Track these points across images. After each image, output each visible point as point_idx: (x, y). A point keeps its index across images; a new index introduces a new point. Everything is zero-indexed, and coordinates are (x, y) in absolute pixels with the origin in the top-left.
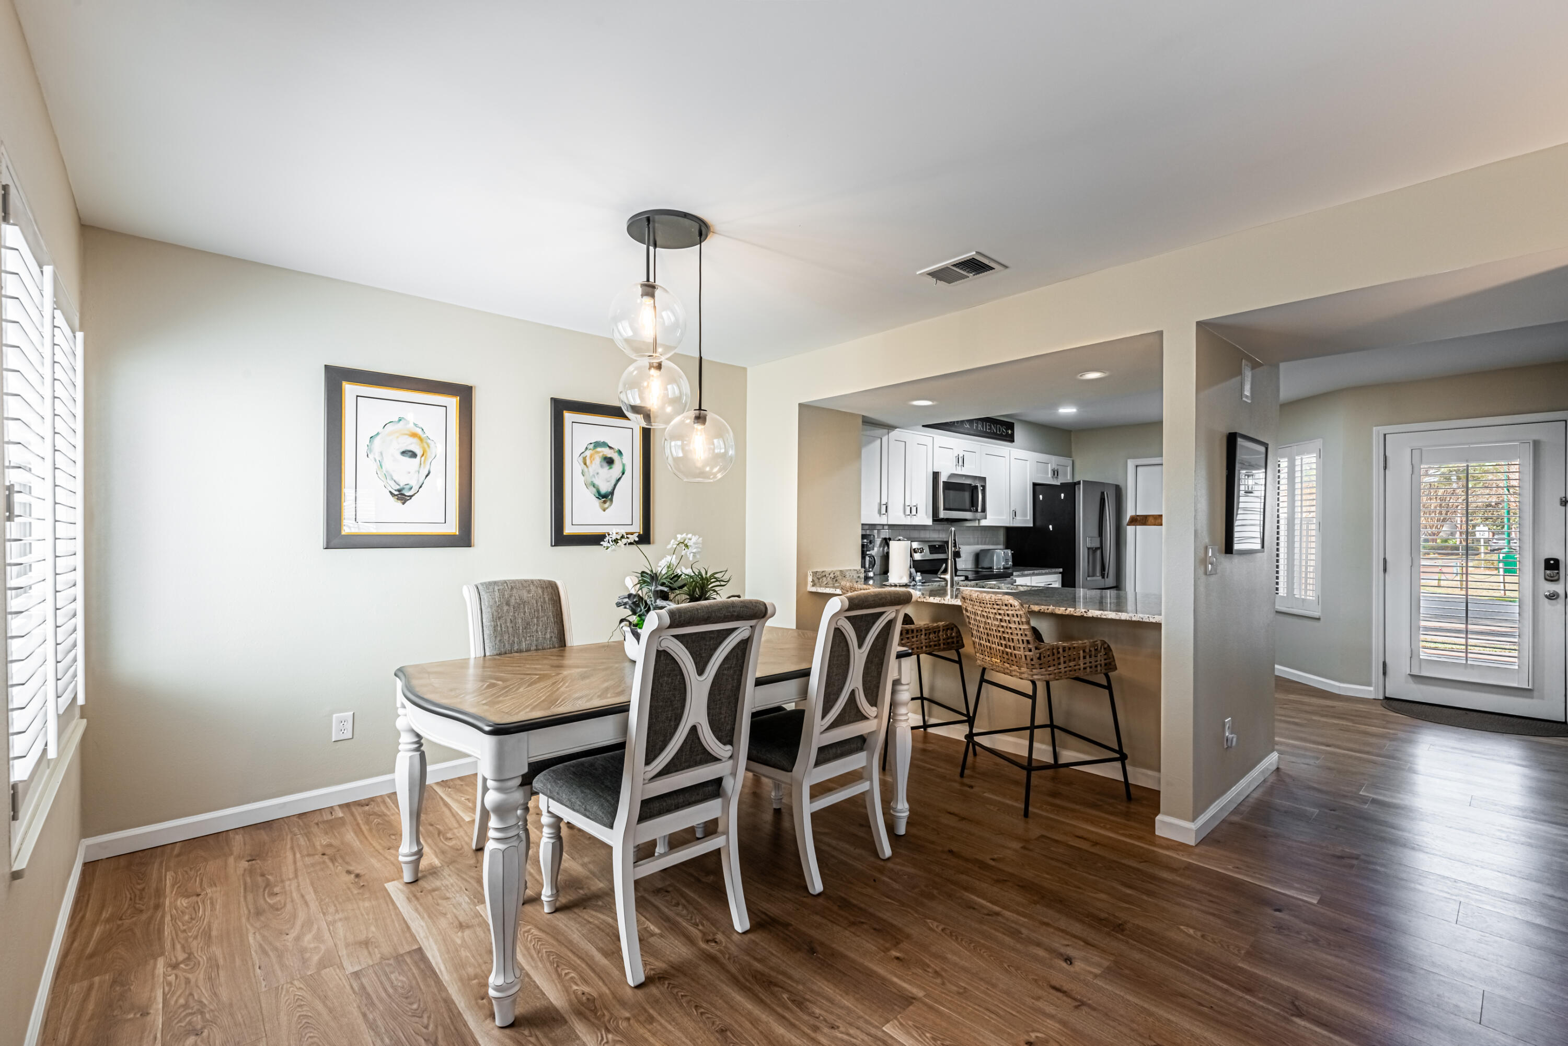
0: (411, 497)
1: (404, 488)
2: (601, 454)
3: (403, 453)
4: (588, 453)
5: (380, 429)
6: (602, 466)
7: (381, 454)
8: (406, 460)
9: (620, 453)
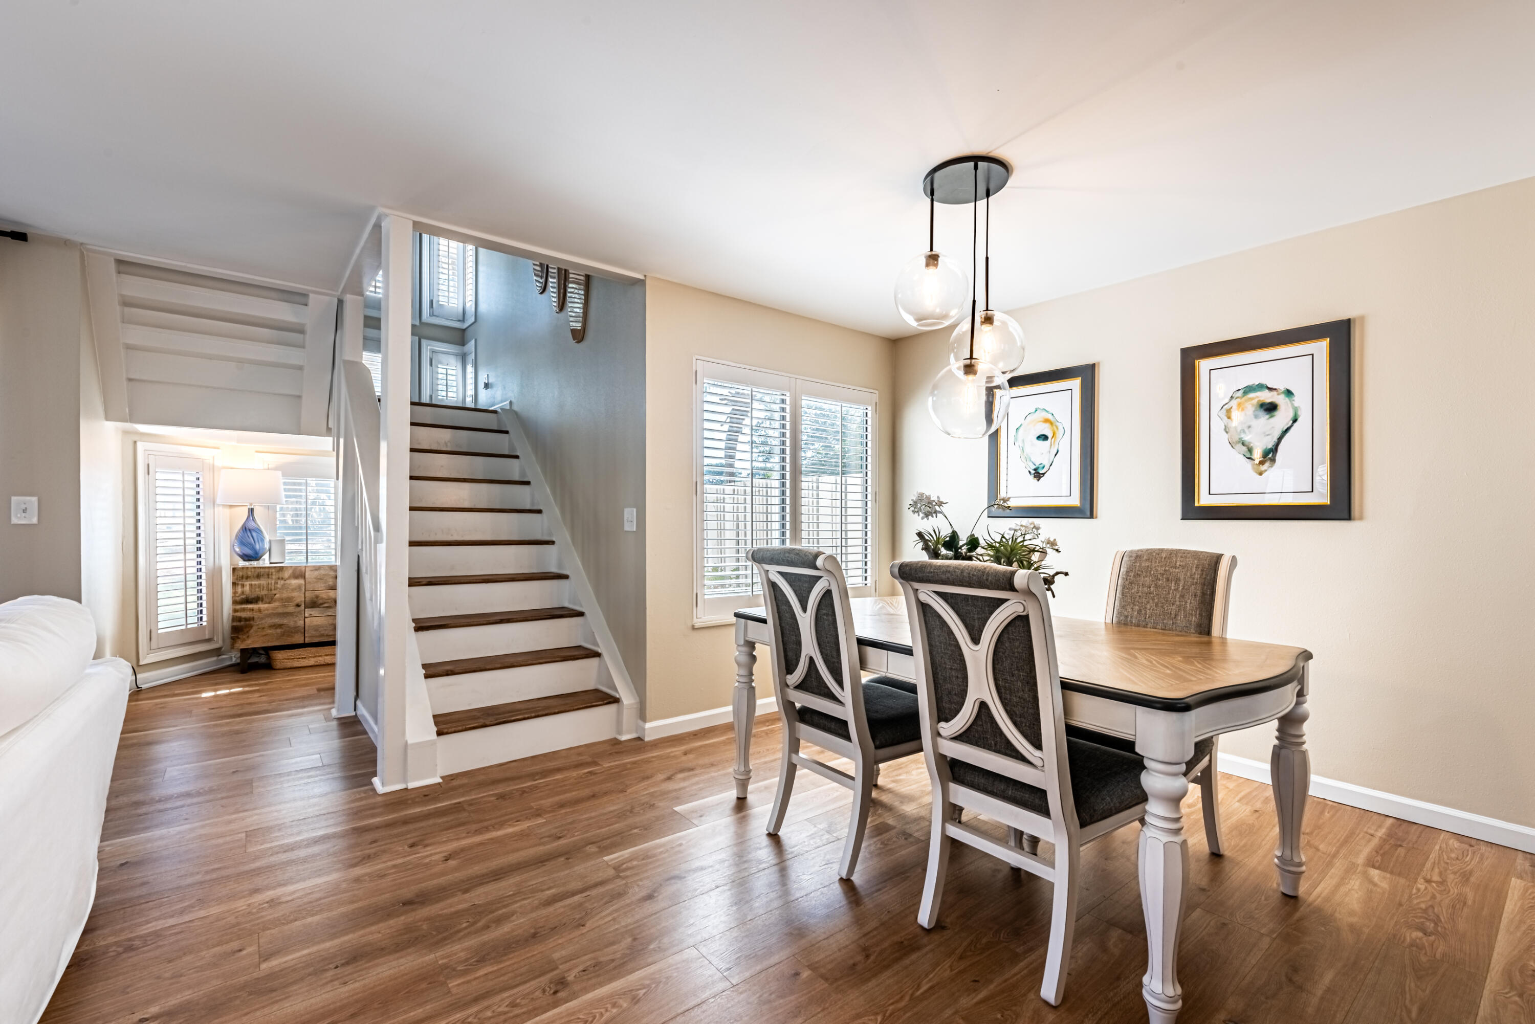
0: (1044, 474)
1: (1038, 468)
2: (1255, 402)
3: (1039, 438)
4: (1234, 403)
5: (1022, 421)
6: (1256, 417)
7: (1023, 441)
8: (1041, 443)
9: (1289, 393)
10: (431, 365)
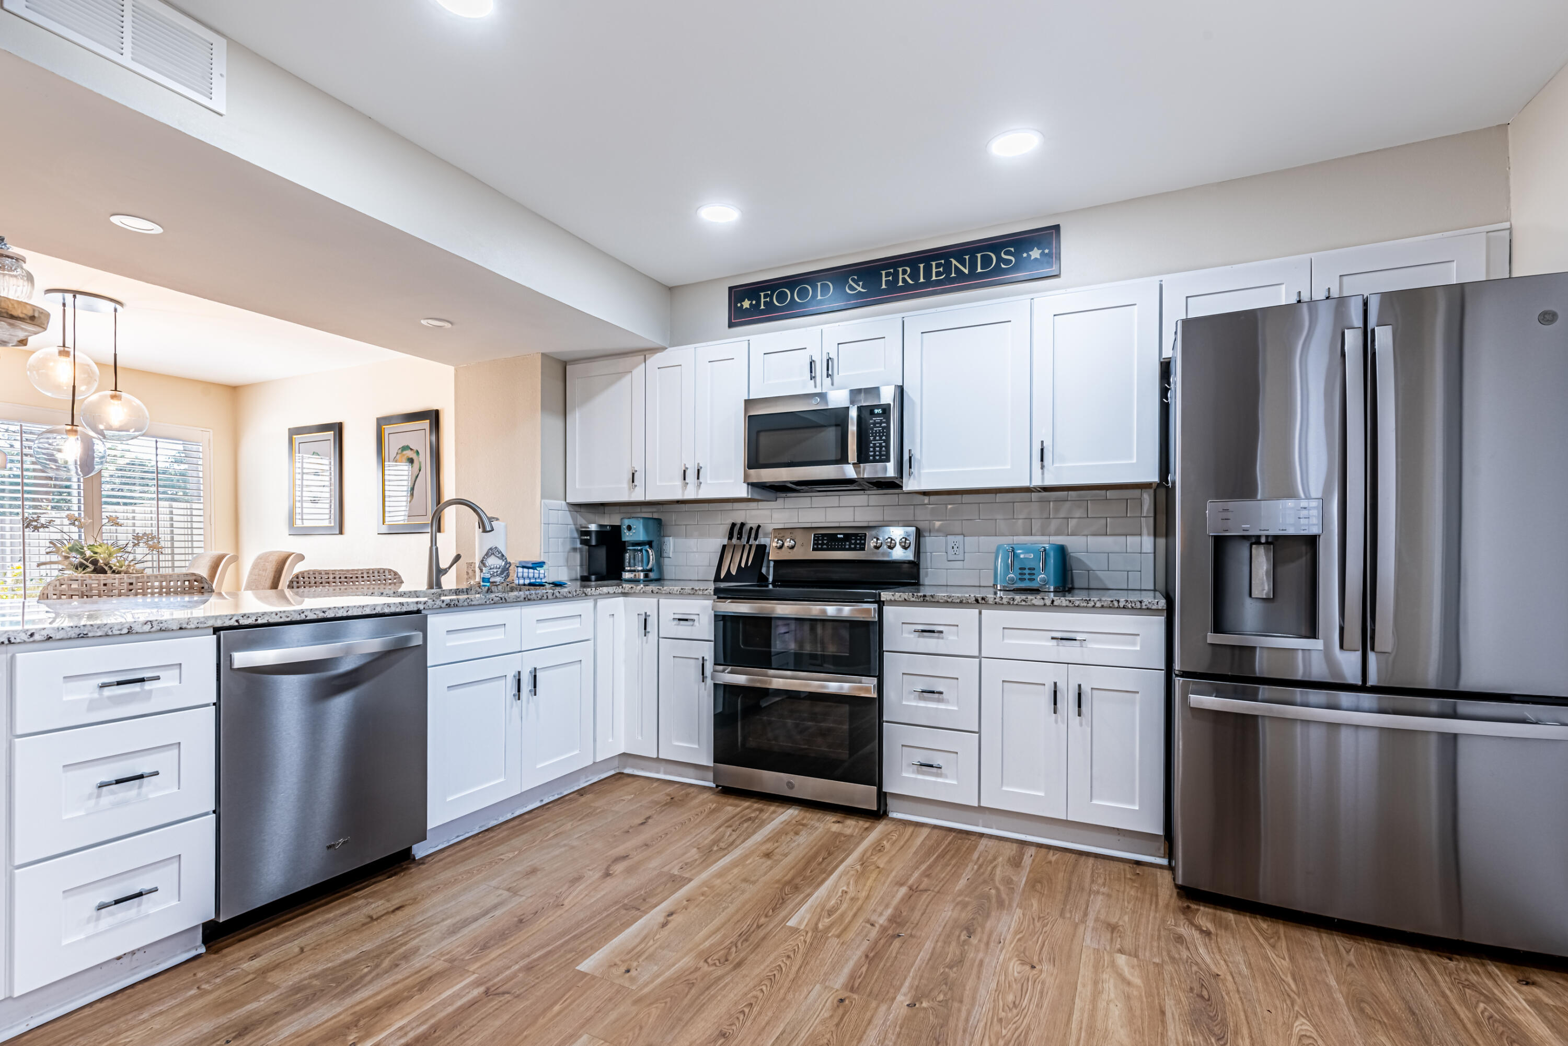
2: (406, 457)
4: (398, 457)
9: (417, 452)
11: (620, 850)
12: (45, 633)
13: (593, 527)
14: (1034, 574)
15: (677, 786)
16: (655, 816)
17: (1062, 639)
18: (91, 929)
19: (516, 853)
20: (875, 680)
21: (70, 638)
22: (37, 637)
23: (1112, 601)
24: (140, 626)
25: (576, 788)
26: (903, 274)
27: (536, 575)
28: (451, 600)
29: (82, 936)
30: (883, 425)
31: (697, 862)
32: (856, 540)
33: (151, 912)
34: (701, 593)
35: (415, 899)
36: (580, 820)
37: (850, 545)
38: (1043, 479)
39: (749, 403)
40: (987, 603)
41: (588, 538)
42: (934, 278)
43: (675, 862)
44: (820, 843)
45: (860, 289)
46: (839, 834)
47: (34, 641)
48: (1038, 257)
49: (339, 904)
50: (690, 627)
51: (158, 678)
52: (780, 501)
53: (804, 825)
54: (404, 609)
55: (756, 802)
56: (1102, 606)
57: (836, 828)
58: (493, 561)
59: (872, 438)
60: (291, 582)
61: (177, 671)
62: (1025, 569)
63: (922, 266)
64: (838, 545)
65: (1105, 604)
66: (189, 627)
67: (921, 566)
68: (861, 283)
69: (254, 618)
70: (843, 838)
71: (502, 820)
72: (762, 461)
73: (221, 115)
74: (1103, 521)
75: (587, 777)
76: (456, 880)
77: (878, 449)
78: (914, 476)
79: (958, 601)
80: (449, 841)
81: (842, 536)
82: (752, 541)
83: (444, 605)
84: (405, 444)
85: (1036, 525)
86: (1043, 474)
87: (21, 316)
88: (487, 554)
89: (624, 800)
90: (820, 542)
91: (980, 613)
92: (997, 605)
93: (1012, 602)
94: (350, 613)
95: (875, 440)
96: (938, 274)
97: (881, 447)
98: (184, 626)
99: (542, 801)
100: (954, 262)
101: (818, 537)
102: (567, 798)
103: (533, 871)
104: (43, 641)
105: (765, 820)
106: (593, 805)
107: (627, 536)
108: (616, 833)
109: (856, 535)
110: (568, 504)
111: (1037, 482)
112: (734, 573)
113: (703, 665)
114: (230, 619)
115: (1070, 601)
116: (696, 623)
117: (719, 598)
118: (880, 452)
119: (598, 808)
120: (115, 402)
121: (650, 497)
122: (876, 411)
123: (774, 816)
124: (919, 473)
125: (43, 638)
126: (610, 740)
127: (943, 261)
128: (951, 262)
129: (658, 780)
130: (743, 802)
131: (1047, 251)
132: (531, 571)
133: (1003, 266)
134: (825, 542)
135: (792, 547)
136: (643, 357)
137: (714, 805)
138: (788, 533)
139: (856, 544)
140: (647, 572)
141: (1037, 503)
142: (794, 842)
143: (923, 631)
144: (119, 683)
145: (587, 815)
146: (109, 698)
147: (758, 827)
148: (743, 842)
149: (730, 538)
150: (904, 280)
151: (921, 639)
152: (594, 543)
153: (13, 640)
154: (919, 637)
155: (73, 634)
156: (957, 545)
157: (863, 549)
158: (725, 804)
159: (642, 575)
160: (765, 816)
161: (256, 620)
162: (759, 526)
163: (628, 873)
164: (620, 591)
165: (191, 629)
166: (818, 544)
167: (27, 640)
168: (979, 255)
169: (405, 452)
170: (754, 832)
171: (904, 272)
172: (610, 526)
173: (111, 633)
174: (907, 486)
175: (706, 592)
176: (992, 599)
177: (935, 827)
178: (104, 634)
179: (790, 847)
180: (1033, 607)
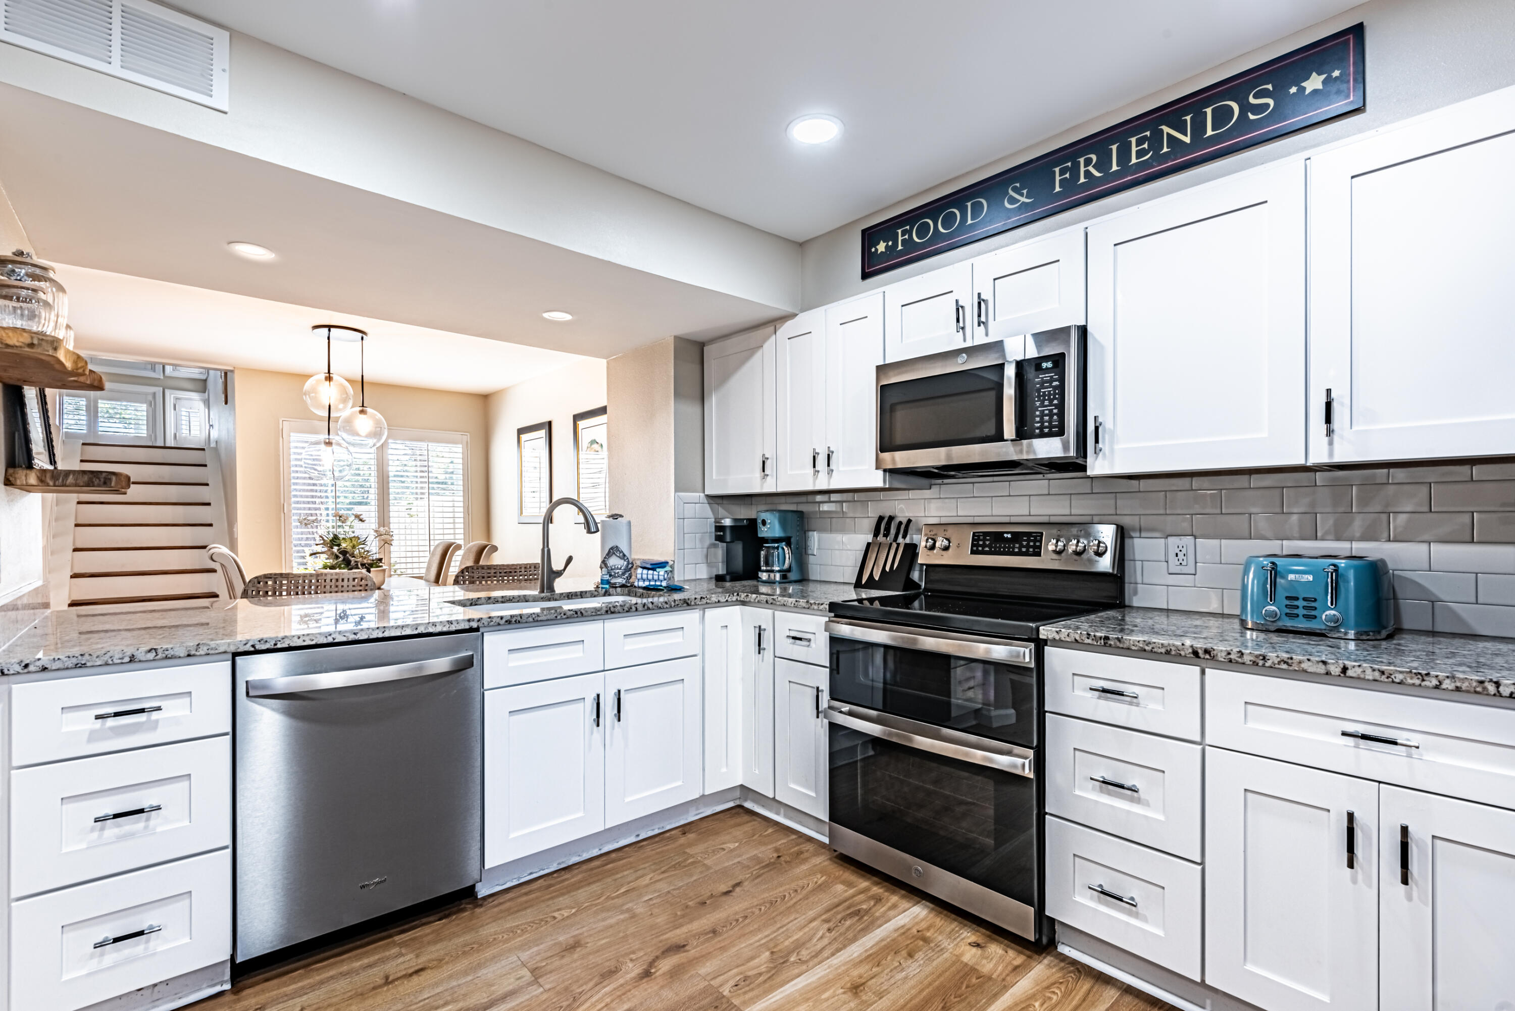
10: (175, 409)
11: (676, 935)
12: (39, 664)
13: (727, 522)
14: (1315, 609)
15: (794, 837)
16: (746, 884)
17: (1364, 737)
18: (93, 965)
19: (574, 911)
20: (1031, 753)
21: (67, 668)
22: (32, 668)
23: (1482, 682)
24: (143, 654)
25: (682, 822)
26: (1085, 166)
27: (656, 577)
28: (512, 616)
29: (84, 972)
30: (1055, 383)
31: (761, 979)
32: (1029, 541)
33: (159, 949)
34: (816, 607)
35: (441, 960)
36: (663, 872)
37: (1020, 548)
38: (1331, 454)
39: (881, 370)
40: (1213, 658)
41: (722, 533)
42: (1134, 160)
43: (735, 971)
44: (937, 983)
45: (1024, 199)
46: (972, 970)
47: (29, 672)
48: (1320, 87)
49: (375, 949)
50: (806, 648)
51: (159, 709)
52: (935, 489)
53: (926, 940)
54: (453, 628)
55: (877, 884)
56: (1458, 689)
57: (970, 955)
58: (614, 561)
59: (1038, 404)
60: (457, 577)
61: (188, 699)
62: (1297, 599)
63: (1114, 148)
64: (1005, 548)
65: (1465, 686)
66: (198, 653)
67: (1127, 580)
68: (1025, 192)
69: (273, 643)
70: (974, 981)
71: (586, 856)
72: (899, 440)
73: (225, 113)
74: (1466, 518)
75: (697, 809)
76: (495, 939)
77: (1047, 418)
78: (1104, 454)
79: (1163, 650)
80: (519, 878)
81: (1009, 536)
82: (900, 540)
83: (503, 622)
84: (593, 438)
85: (1324, 523)
86: (1331, 443)
87: (17, 344)
88: (608, 554)
89: (723, 849)
90: (981, 543)
91: (1203, 672)
92: (1233, 663)
93: (1261, 663)
94: (387, 634)
95: (1042, 405)
96: (1140, 154)
97: (1051, 414)
98: (193, 653)
99: (638, 836)
100: (1166, 129)
101: (979, 536)
102: (668, 834)
103: (574, 946)
104: (38, 672)
105: (878, 918)
106: (688, 850)
107: (764, 532)
108: (690, 903)
109: (1029, 534)
110: (708, 496)
111: (1319, 455)
112: (877, 579)
113: (817, 697)
114: (245, 644)
115: (1383, 673)
116: (813, 644)
117: (836, 616)
118: (1050, 422)
119: (692, 856)
120: (362, 416)
121: (781, 489)
122: (1044, 365)
123: (892, 913)
124: (1112, 451)
125: (38, 669)
126: (724, 770)
127: (1148, 133)
128: (1162, 131)
129: (777, 823)
130: (861, 880)
131: (1336, 73)
132: (651, 572)
133: (1252, 117)
134: (988, 543)
135: (946, 548)
136: (772, 328)
137: (823, 878)
138: (940, 530)
139: (1028, 546)
140: (785, 574)
141: (1326, 489)
142: (903, 970)
143: (1105, 691)
144: (117, 714)
145: (674, 867)
146: (112, 729)
147: (862, 930)
148: (833, 954)
149: (876, 534)
150: (1088, 174)
151: (1102, 702)
152: (728, 539)
153: (6, 672)
154: (1099, 698)
155: (70, 663)
156: (1184, 551)
157: (1039, 554)
158: (837, 878)
159: (778, 577)
160: (880, 910)
161: (275, 644)
162: (909, 521)
163: (671, 977)
164: (734, 599)
165: (201, 655)
166: (978, 546)
167: (21, 671)
168: (1209, 111)
169: (593, 446)
170: (854, 939)
171: (1088, 162)
172: (747, 520)
173: (111, 662)
174: (1093, 469)
175: (821, 607)
176: (1224, 654)
177: (1129, 990)
178: (103, 663)
179: (892, 981)
180: (1303, 675)
